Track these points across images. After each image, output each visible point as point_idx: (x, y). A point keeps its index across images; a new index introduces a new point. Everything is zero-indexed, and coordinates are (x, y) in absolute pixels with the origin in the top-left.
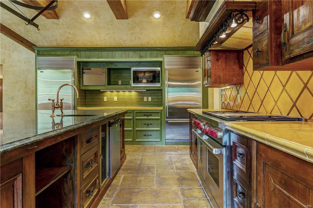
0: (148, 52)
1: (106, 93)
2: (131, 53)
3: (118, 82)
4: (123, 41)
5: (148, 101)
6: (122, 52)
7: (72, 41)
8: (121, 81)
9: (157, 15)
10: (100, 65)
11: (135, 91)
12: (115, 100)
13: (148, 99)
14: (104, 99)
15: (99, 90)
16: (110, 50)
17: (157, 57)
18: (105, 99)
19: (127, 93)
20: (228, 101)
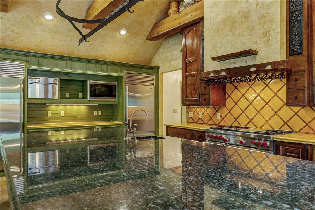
0: (109, 67)
1: (51, 106)
2: (92, 66)
3: (66, 94)
4: (78, 50)
5: (98, 115)
6: (83, 63)
7: (11, 41)
8: (69, 93)
9: (123, 32)
10: (51, 75)
11: (85, 105)
12: (62, 115)
13: (98, 113)
14: (48, 114)
15: (45, 104)
16: (69, 60)
17: (118, 72)
18: (50, 114)
19: (75, 107)
20: (200, 117)
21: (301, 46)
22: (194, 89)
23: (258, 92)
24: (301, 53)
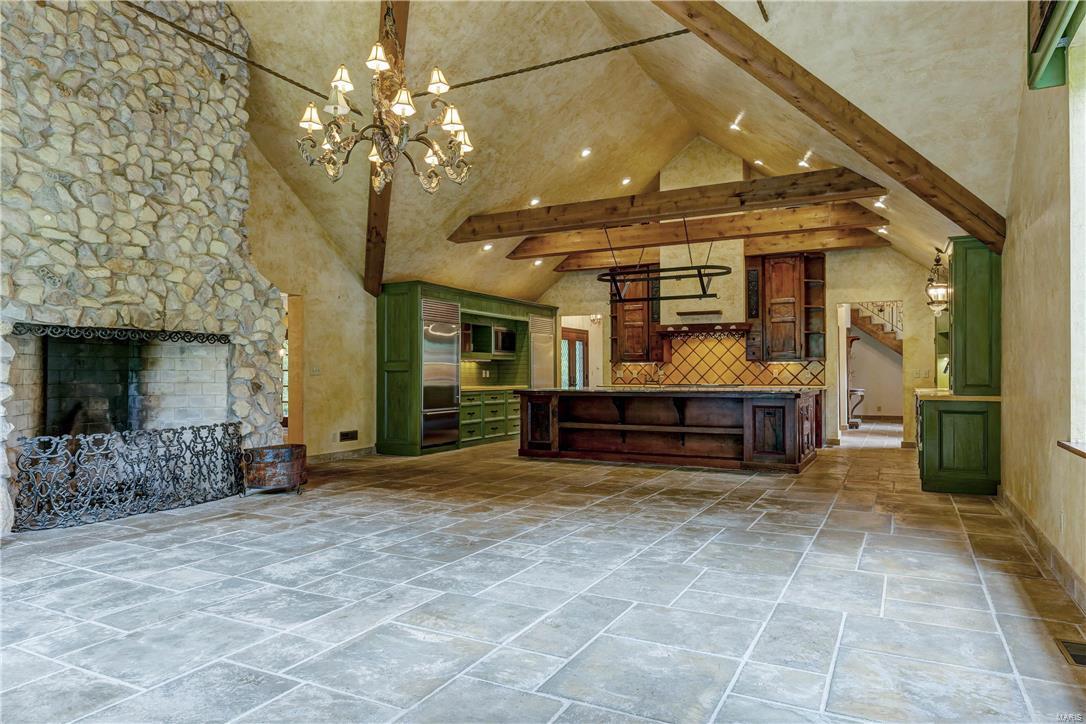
13: (486, 373)
20: (635, 375)
21: (757, 310)
22: (638, 343)
23: (711, 347)
24: (758, 317)
